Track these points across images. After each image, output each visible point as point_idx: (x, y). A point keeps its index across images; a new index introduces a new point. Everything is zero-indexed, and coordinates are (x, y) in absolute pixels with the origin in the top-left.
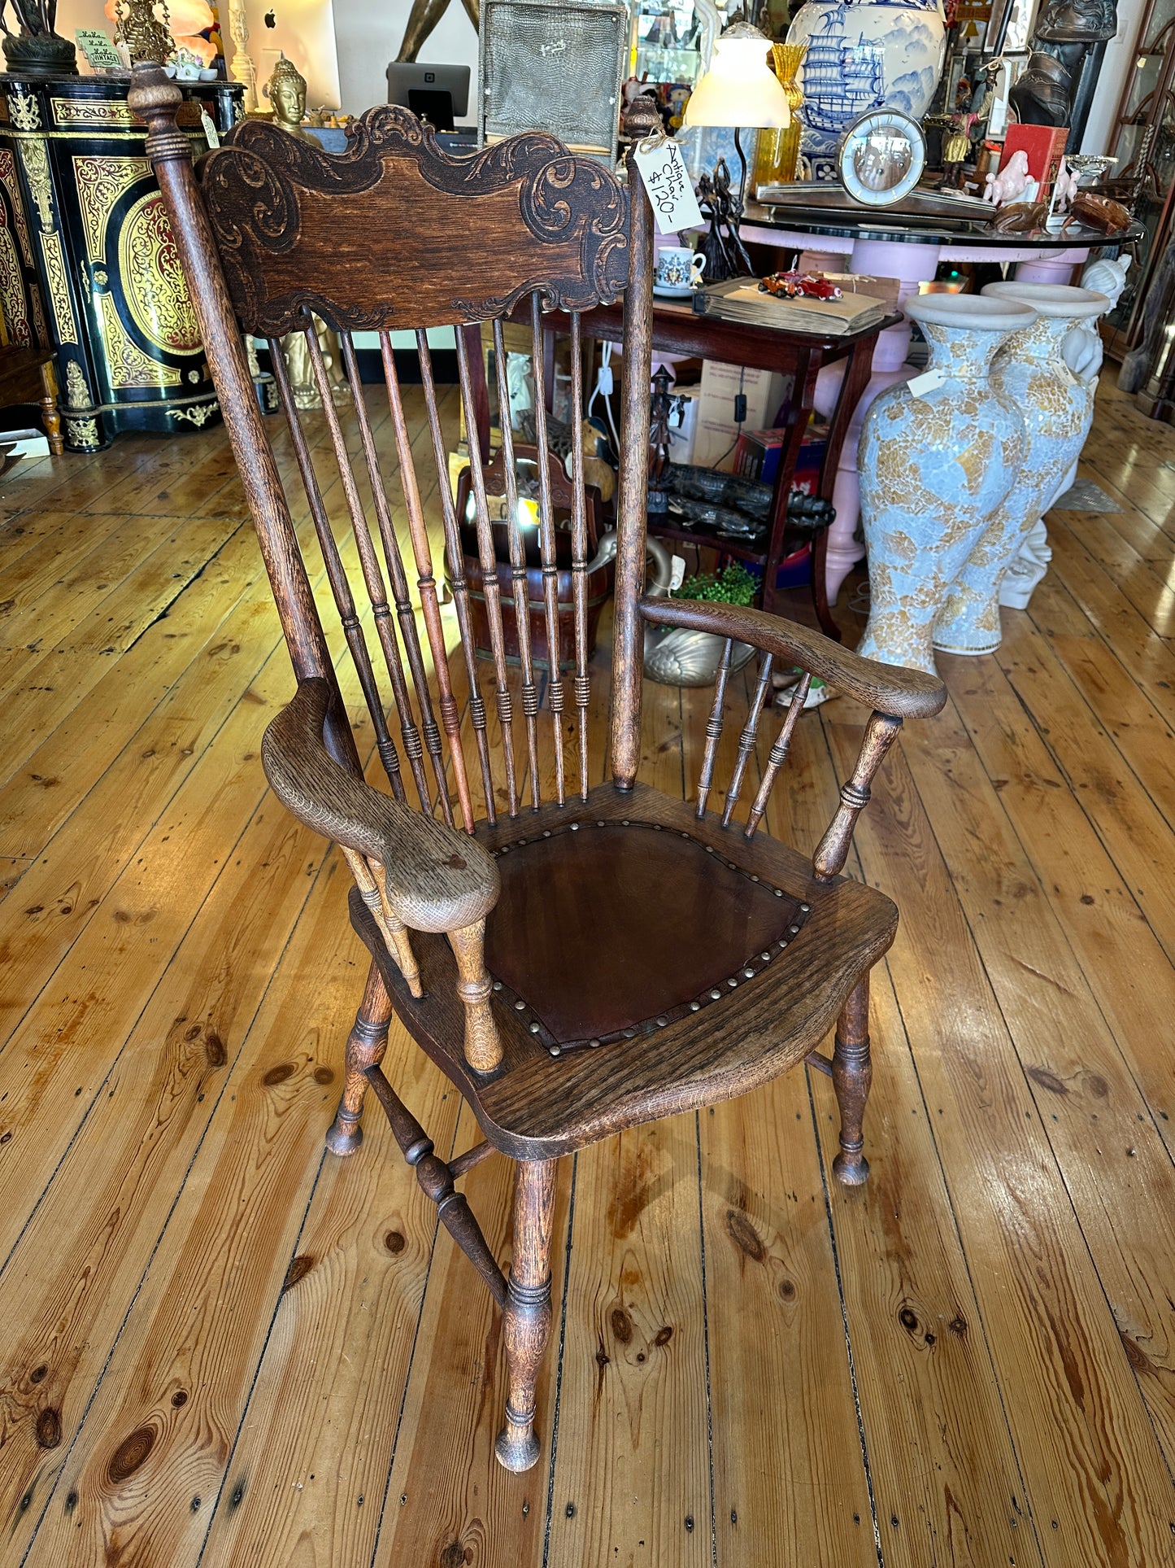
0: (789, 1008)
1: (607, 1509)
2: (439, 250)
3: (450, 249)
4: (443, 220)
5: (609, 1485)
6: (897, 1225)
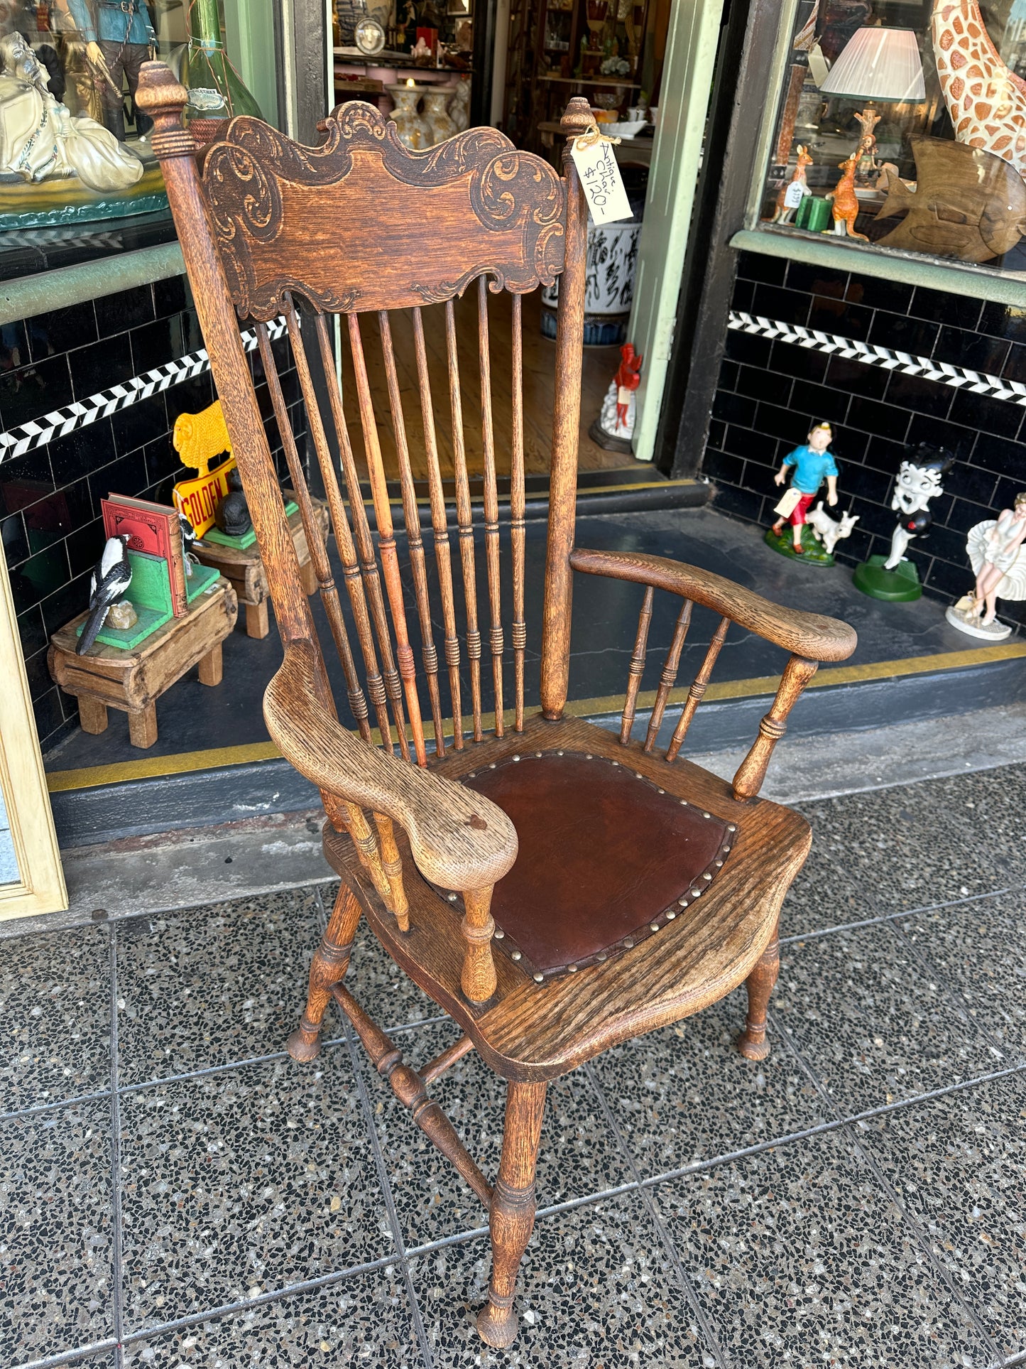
0: (737, 925)
2: (400, 237)
3: (409, 236)
4: (404, 210)
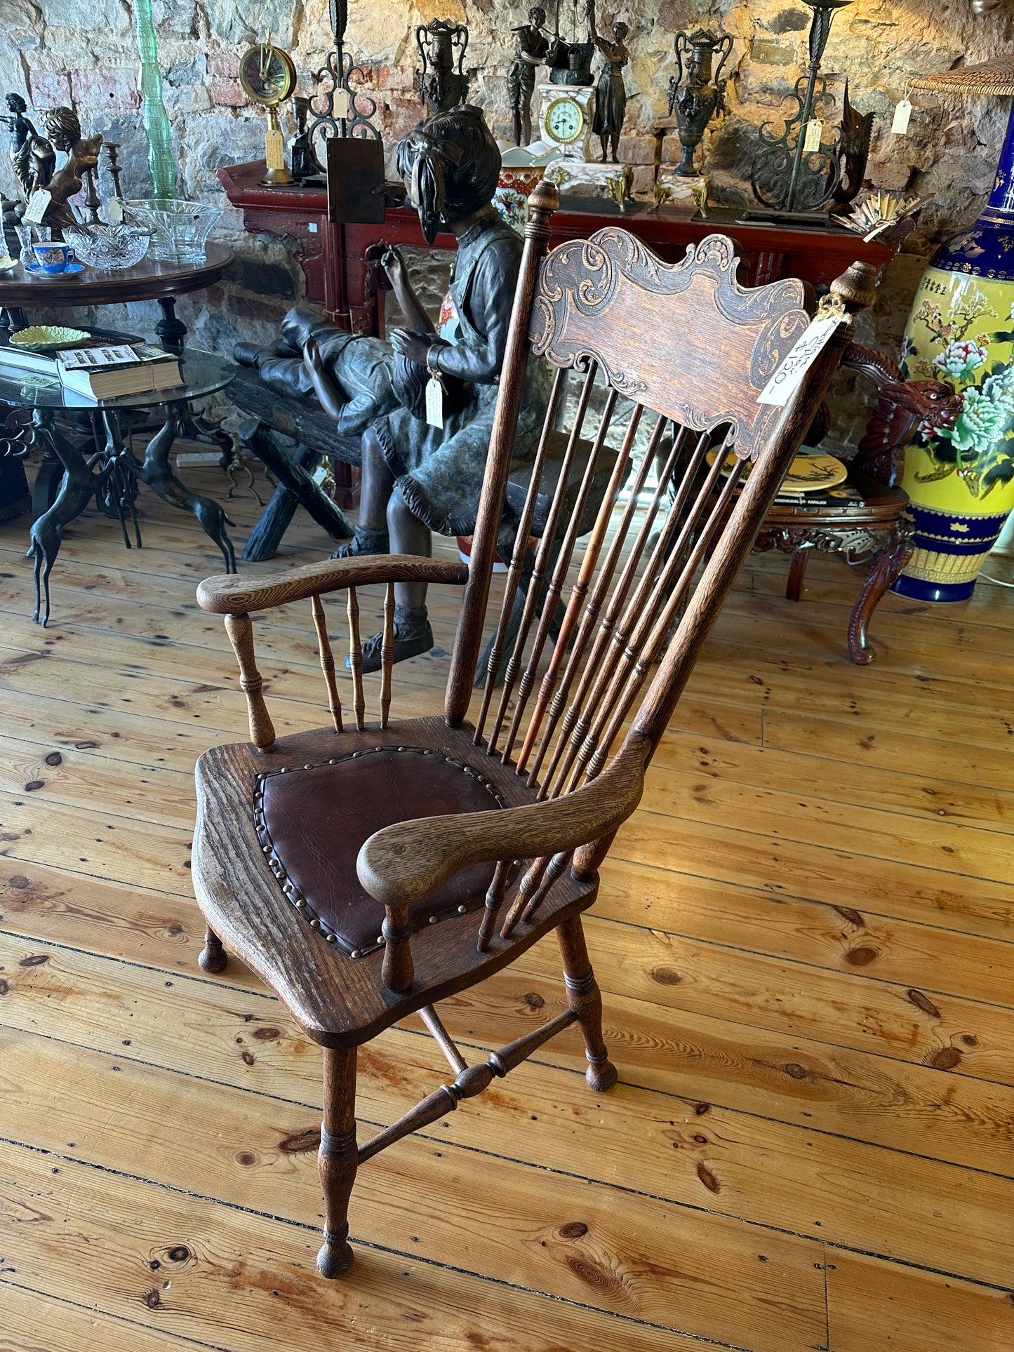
1: (160, 1002)
5: (172, 1005)
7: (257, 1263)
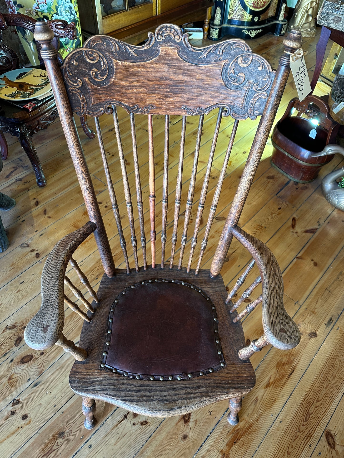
1: (98, 453)
2: (179, 86)
5: (102, 448)
6: (232, 445)
7: (223, 446)
